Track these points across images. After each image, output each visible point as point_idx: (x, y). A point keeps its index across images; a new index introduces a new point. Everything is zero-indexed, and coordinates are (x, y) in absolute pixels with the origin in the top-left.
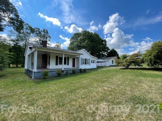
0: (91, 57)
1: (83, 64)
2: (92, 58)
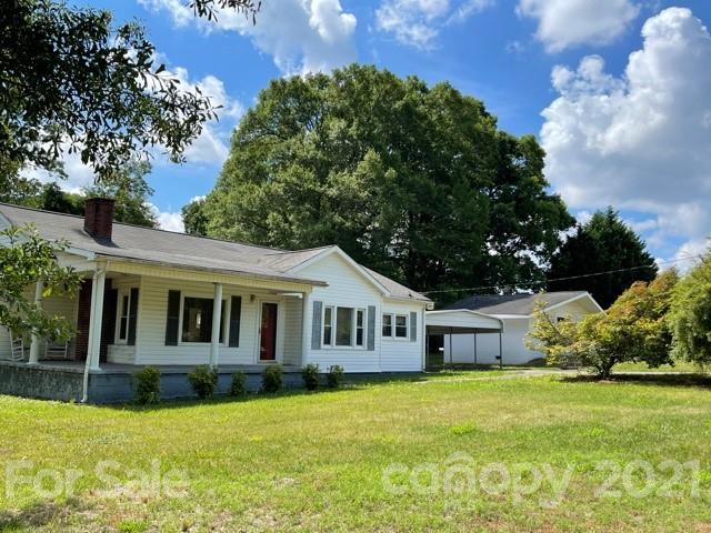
0: (382, 294)
1: (327, 341)
2: (387, 300)
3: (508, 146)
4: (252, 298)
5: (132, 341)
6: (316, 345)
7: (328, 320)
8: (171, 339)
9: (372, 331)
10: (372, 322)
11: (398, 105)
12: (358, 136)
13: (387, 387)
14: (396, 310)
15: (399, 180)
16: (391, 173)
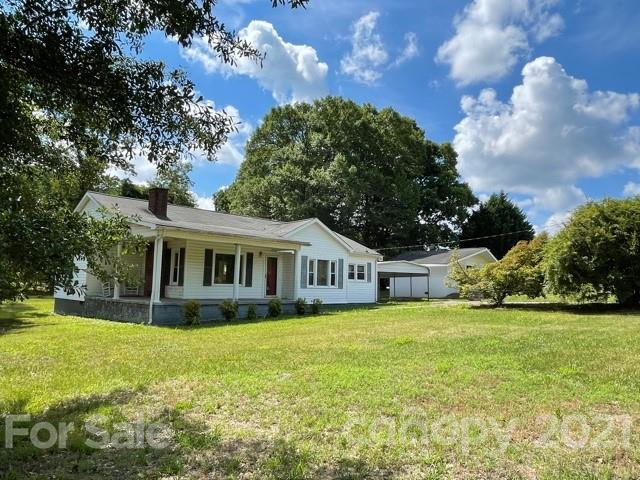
0: (348, 251)
1: (311, 283)
2: (351, 255)
3: (433, 150)
4: (261, 253)
5: (181, 283)
6: (304, 286)
7: (311, 269)
8: (207, 282)
9: (341, 276)
10: (341, 270)
11: (358, 123)
12: (332, 144)
13: (352, 313)
14: (357, 262)
15: (359, 174)
16: (353, 169)
